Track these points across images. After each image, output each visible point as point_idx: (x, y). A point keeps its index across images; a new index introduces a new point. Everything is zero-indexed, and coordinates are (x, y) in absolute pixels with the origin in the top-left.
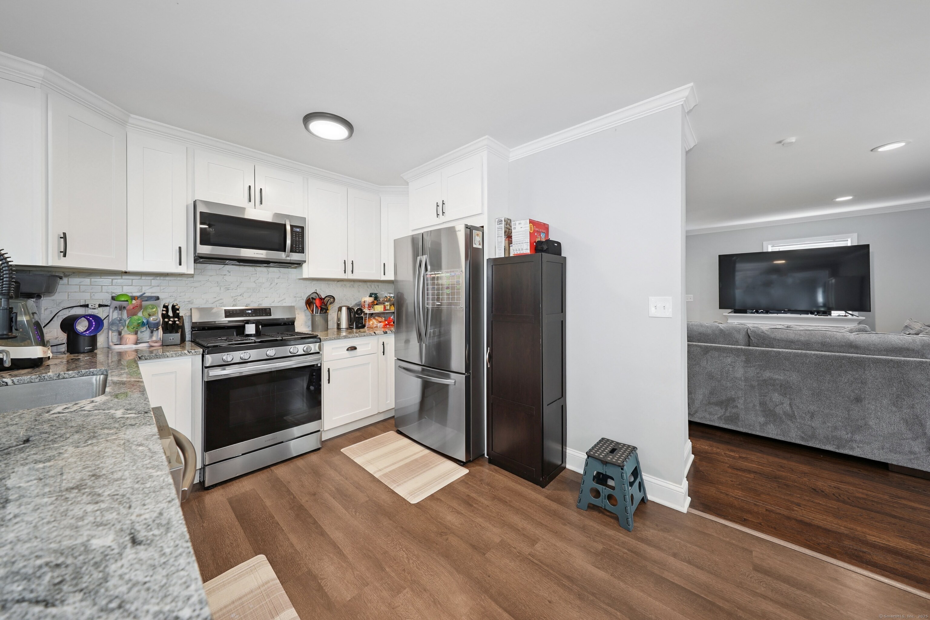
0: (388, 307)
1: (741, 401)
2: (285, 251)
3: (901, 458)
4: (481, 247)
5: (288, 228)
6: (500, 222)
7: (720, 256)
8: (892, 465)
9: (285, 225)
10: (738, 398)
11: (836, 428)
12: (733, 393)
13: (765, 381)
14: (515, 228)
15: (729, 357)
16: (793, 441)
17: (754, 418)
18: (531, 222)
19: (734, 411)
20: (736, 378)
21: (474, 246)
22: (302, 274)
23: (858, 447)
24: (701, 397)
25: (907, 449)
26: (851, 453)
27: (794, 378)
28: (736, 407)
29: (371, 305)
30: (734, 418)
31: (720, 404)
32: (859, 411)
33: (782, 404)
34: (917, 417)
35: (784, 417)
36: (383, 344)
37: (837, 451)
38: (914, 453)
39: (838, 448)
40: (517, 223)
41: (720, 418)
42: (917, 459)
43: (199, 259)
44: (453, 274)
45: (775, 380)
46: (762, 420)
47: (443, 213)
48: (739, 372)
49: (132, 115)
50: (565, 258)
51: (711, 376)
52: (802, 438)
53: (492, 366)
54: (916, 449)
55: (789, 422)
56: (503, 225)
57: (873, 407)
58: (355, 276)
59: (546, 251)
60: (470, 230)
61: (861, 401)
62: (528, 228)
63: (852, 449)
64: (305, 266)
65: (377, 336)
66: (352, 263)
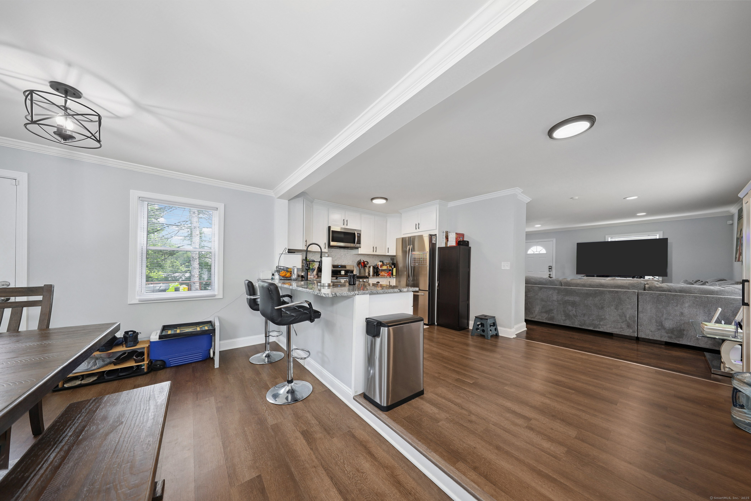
0: (389, 267)
1: (555, 310)
2: (355, 243)
3: (617, 331)
4: (435, 242)
5: (356, 234)
6: (443, 232)
7: (577, 244)
8: (614, 333)
9: (355, 234)
10: (554, 309)
11: (593, 320)
12: (552, 307)
13: (566, 301)
14: (450, 236)
15: (551, 291)
16: (576, 326)
17: (560, 318)
18: (456, 233)
19: (552, 315)
20: (553, 300)
21: (433, 242)
22: (358, 252)
23: (602, 327)
24: (538, 309)
25: (620, 327)
26: (599, 330)
27: (577, 299)
28: (553, 313)
29: (381, 266)
30: (552, 318)
31: (546, 312)
32: (602, 312)
33: (572, 311)
34: (624, 313)
35: (573, 316)
36: (389, 282)
37: (594, 329)
38: (623, 328)
39: (594, 328)
40: (451, 234)
41: (546, 319)
42: (623, 330)
43: (330, 246)
44: (424, 253)
45: (570, 300)
46: (564, 318)
47: (419, 228)
48: (555, 298)
49: (315, 200)
50: (470, 247)
51: (542, 300)
52: (580, 325)
53: (439, 288)
54: (623, 327)
55: (575, 319)
56: (445, 234)
57: (607, 310)
58: (377, 253)
59: (462, 245)
60: (431, 236)
61: (603, 308)
62: (455, 236)
63: (599, 328)
64: (359, 249)
65: (387, 278)
66: (376, 248)
